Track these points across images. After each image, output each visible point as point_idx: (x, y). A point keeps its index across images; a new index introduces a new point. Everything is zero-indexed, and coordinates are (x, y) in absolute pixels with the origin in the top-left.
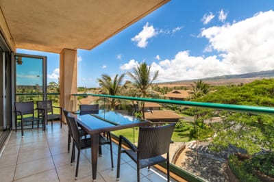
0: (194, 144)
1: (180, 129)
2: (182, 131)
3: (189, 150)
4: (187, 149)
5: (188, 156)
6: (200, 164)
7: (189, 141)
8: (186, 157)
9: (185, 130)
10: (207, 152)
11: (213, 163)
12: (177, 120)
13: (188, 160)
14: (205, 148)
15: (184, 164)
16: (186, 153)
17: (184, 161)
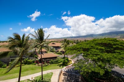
0: (65, 68)
1: (58, 62)
2: (59, 63)
3: (64, 72)
4: (63, 72)
5: (64, 76)
6: (70, 79)
7: (63, 67)
8: (64, 77)
9: (60, 62)
10: (72, 72)
11: (76, 77)
12: (56, 58)
13: (65, 78)
14: (71, 70)
15: (63, 80)
16: (63, 74)
17: (63, 79)
